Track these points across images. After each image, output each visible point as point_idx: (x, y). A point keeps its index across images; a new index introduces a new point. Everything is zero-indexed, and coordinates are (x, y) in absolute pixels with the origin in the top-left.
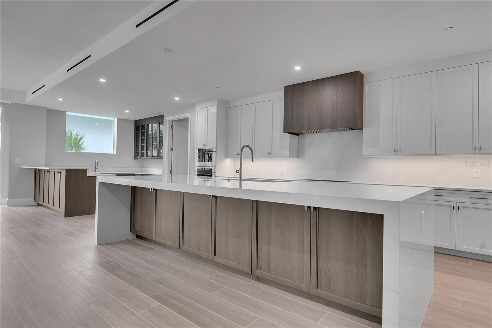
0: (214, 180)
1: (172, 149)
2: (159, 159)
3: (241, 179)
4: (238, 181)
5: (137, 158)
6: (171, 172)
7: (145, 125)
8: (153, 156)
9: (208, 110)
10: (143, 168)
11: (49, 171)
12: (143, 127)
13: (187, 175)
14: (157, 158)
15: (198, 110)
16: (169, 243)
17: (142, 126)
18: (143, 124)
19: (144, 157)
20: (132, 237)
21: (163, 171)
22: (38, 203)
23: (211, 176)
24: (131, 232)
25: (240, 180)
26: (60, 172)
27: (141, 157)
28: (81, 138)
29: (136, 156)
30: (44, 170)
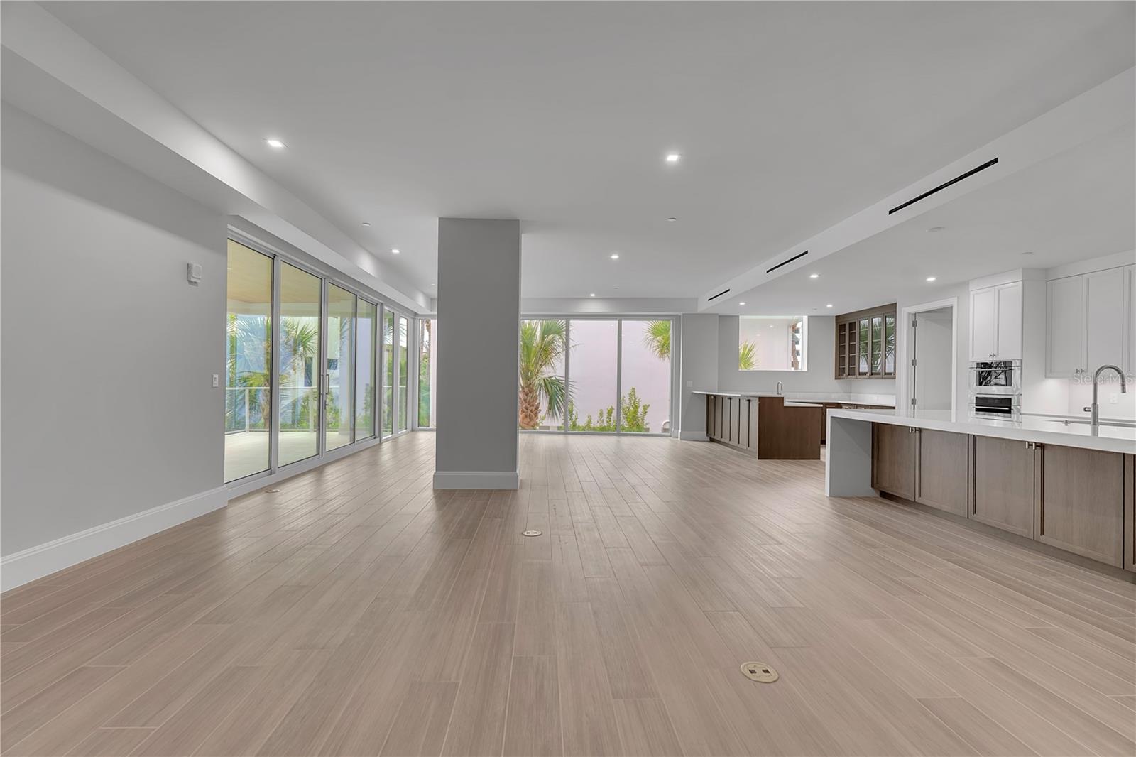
0: (1018, 419)
1: (914, 363)
2: (885, 378)
3: (1095, 422)
4: (1088, 425)
5: (842, 377)
6: (914, 402)
7: (855, 323)
8: (872, 374)
9: (999, 291)
10: (850, 393)
11: (730, 399)
12: (852, 326)
13: (951, 409)
14: (882, 378)
15: (975, 292)
16: (946, 508)
17: (850, 324)
18: (851, 322)
19: (854, 375)
20: (874, 494)
21: (898, 400)
22: (710, 438)
23: (1009, 412)
24: (872, 486)
25: (1094, 424)
26: (749, 400)
27: (849, 375)
28: (750, 350)
29: (840, 373)
30: (723, 397)
